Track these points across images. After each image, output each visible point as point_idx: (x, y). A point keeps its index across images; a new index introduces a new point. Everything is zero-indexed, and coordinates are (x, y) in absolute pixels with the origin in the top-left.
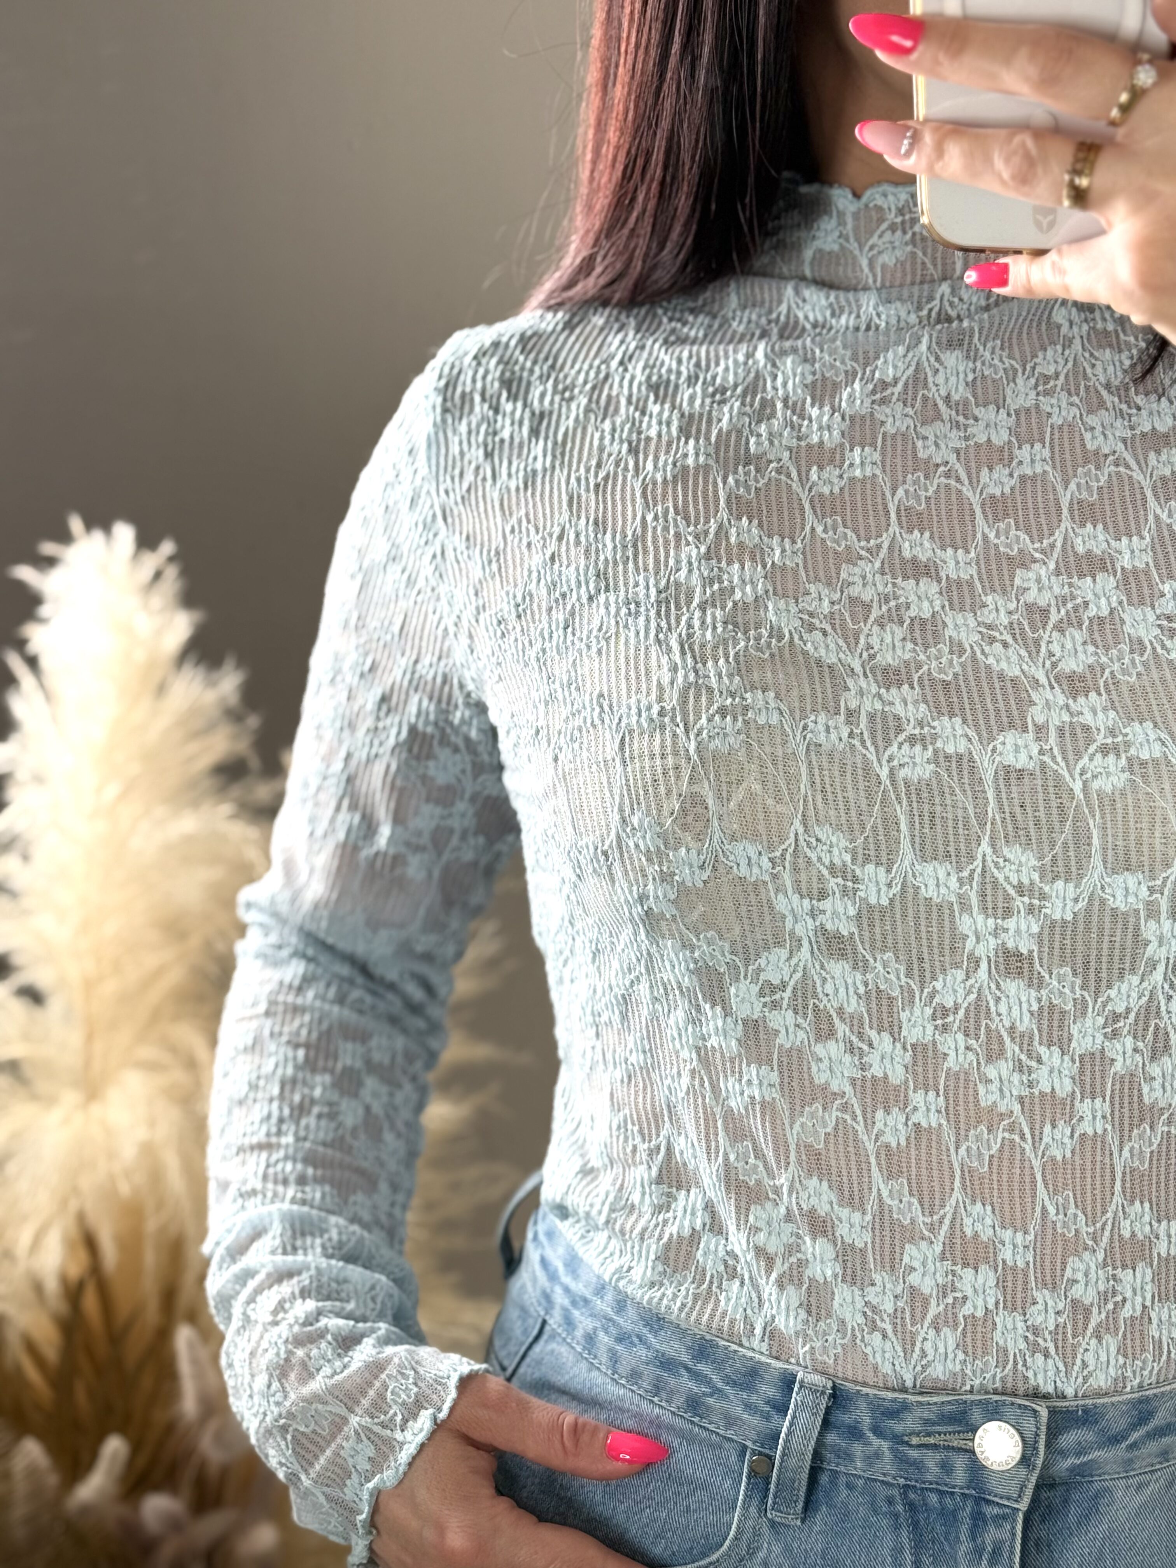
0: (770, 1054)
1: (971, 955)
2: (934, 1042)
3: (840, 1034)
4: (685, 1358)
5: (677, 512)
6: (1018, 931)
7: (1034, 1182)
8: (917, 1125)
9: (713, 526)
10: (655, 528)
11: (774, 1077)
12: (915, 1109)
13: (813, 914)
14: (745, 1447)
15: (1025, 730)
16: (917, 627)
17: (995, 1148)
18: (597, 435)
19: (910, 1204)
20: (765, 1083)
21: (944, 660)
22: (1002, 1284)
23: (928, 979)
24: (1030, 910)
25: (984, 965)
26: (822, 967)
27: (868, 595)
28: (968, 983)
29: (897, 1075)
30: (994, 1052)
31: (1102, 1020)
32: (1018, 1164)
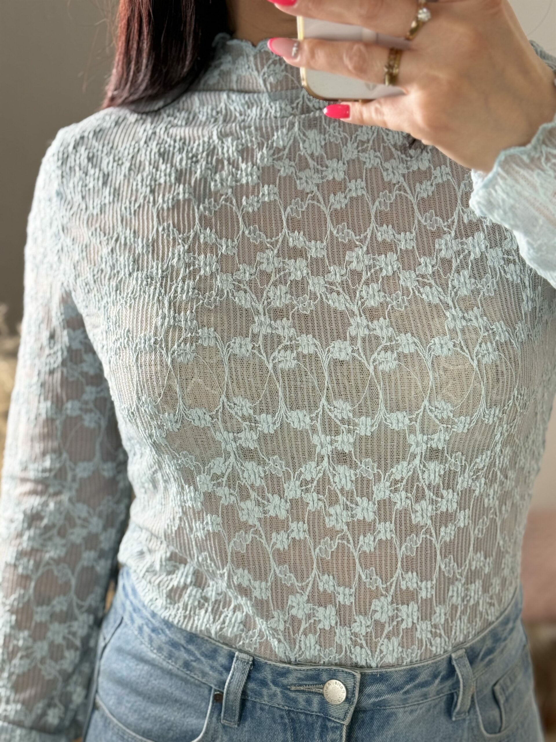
0: (217, 508)
1: (319, 454)
2: (302, 498)
3: (252, 497)
4: (184, 642)
5: (174, 227)
6: (343, 442)
7: (354, 563)
8: (294, 539)
9: (192, 233)
10: (163, 235)
11: (219, 519)
12: (293, 531)
13: (235, 440)
14: (211, 688)
15: (345, 340)
16: (293, 286)
17: (334, 548)
18: (135, 184)
19: (291, 577)
20: (215, 523)
21: (306, 303)
22: (338, 612)
23: (297, 467)
24: (349, 431)
25: (326, 459)
26: (242, 465)
27: (270, 269)
28: (318, 468)
29: (283, 514)
30: (333, 501)
31: (388, 484)
32: (346, 554)
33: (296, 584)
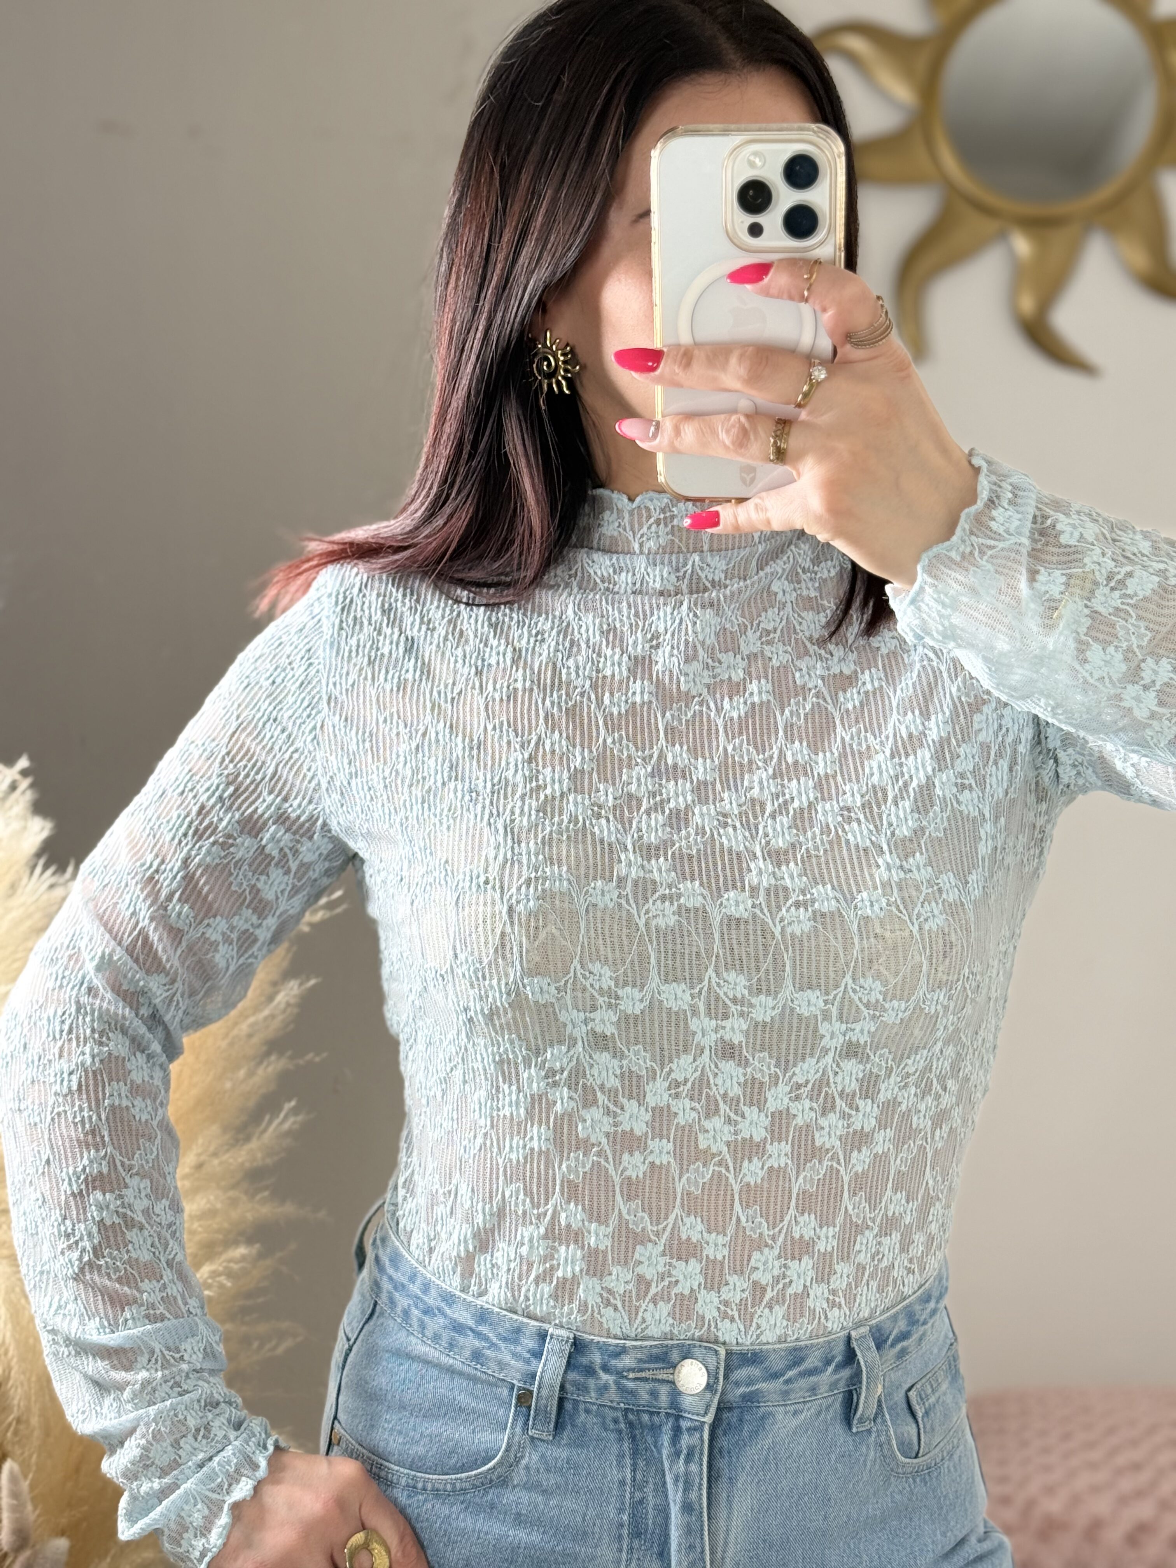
0: (548, 1117)
1: (698, 1045)
2: (668, 1106)
3: (600, 1103)
4: (471, 1323)
5: (509, 727)
6: (732, 1029)
7: (733, 1200)
8: (652, 1164)
9: (534, 738)
10: (493, 736)
11: (550, 1133)
12: (652, 1152)
13: (586, 1022)
14: (513, 1385)
15: (743, 892)
16: (674, 816)
17: (707, 1177)
19: (642, 1218)
20: (543, 1138)
21: (691, 840)
22: (704, 1271)
23: (666, 1062)
24: (741, 1014)
25: (707, 1052)
26: (591, 1057)
27: (641, 792)
28: (695, 1065)
29: (640, 1128)
30: (711, 1111)
31: (788, 1089)
32: (723, 1188)
33: (650, 1227)
